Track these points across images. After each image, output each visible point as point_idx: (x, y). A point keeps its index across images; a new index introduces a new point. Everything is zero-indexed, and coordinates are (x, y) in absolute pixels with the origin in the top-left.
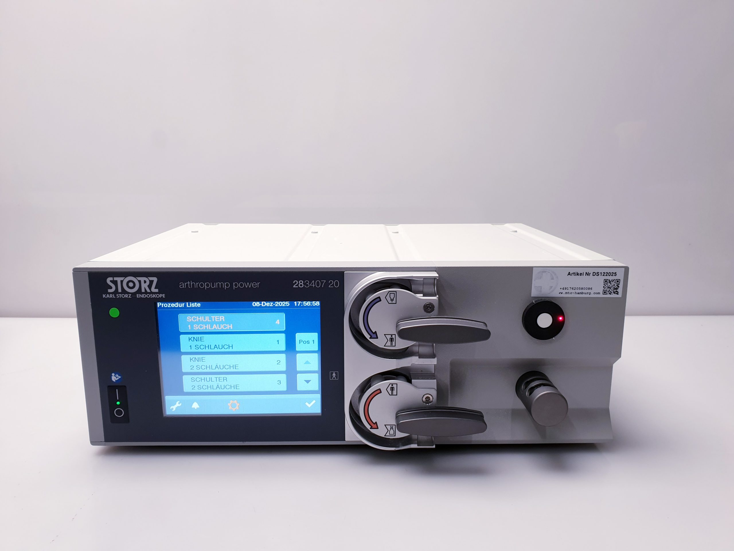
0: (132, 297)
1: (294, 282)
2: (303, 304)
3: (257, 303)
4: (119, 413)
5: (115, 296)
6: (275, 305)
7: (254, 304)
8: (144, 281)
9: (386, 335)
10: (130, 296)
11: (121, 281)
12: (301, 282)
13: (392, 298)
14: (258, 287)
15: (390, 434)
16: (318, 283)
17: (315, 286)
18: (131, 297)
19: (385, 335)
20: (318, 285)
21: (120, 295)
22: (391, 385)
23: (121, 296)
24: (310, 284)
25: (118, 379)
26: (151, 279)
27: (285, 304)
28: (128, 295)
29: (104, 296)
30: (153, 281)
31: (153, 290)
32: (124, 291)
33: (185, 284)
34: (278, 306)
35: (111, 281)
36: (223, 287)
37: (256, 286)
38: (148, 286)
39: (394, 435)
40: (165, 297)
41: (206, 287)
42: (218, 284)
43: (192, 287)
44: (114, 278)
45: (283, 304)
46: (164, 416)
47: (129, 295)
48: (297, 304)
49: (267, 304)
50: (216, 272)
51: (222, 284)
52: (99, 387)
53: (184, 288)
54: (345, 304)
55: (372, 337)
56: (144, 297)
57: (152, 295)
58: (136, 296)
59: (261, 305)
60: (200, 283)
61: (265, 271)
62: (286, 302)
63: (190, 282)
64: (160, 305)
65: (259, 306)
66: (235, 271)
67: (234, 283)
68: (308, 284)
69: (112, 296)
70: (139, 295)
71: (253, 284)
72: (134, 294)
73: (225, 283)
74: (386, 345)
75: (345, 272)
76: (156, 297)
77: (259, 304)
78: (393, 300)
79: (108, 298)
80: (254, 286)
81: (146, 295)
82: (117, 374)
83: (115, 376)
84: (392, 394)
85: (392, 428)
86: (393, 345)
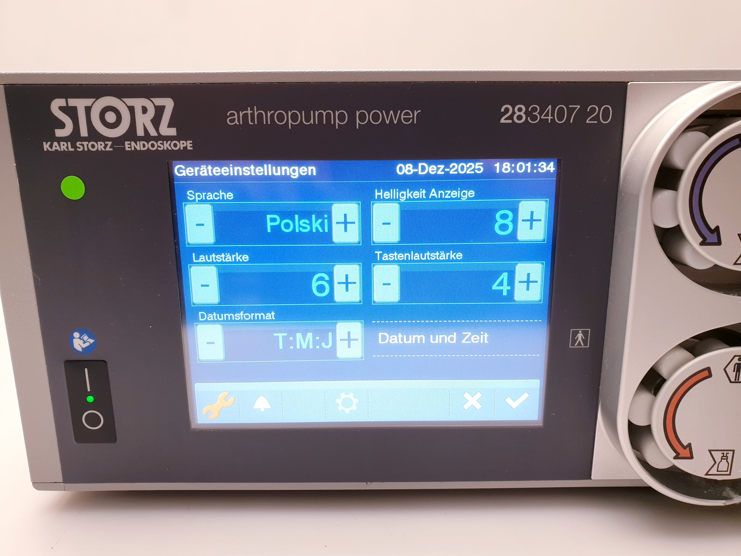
0: (113, 148)
1: (503, 110)
2: (514, 168)
3: (407, 165)
5: (74, 146)
6: (449, 171)
7: (401, 169)
8: (142, 106)
11: (86, 107)
12: (520, 110)
14: (415, 123)
15: (718, 471)
16: (561, 110)
17: (553, 120)
18: (111, 149)
19: (739, 235)
20: (560, 118)
21: (83, 143)
22: (737, 358)
23: (87, 145)
24: (540, 114)
25: (87, 344)
26: (159, 101)
27: (474, 169)
28: (103, 145)
29: (46, 146)
30: (165, 106)
31: (166, 130)
32: (94, 135)
33: (241, 115)
34: (456, 173)
35: (61, 108)
36: (332, 123)
37: (411, 118)
38: (151, 120)
39: (728, 473)
40: (192, 148)
41: (290, 121)
42: (321, 115)
43: (256, 123)
44: (69, 100)
45: (468, 168)
46: (193, 426)
47: (106, 143)
48: (502, 167)
49: (430, 169)
50: (316, 82)
51: (328, 115)
52: (46, 364)
53: (238, 123)
54: (623, 164)
55: (706, 242)
56: (141, 150)
57: (161, 143)
58: (123, 146)
59: (416, 170)
60: (276, 112)
61: (434, 81)
62: (475, 165)
63: (252, 109)
64: (181, 171)
65: (411, 173)
66: (363, 79)
67: (357, 111)
68: (536, 113)
69: (66, 147)
70: (131, 143)
71: (403, 116)
72: (118, 141)
73: (336, 111)
74: (738, 262)
75: (631, 84)
76: (172, 148)
77: (411, 169)
79: (56, 150)
80: (406, 120)
81: (148, 144)
82: (85, 335)
83: (81, 338)
84: (737, 381)
85: (726, 458)
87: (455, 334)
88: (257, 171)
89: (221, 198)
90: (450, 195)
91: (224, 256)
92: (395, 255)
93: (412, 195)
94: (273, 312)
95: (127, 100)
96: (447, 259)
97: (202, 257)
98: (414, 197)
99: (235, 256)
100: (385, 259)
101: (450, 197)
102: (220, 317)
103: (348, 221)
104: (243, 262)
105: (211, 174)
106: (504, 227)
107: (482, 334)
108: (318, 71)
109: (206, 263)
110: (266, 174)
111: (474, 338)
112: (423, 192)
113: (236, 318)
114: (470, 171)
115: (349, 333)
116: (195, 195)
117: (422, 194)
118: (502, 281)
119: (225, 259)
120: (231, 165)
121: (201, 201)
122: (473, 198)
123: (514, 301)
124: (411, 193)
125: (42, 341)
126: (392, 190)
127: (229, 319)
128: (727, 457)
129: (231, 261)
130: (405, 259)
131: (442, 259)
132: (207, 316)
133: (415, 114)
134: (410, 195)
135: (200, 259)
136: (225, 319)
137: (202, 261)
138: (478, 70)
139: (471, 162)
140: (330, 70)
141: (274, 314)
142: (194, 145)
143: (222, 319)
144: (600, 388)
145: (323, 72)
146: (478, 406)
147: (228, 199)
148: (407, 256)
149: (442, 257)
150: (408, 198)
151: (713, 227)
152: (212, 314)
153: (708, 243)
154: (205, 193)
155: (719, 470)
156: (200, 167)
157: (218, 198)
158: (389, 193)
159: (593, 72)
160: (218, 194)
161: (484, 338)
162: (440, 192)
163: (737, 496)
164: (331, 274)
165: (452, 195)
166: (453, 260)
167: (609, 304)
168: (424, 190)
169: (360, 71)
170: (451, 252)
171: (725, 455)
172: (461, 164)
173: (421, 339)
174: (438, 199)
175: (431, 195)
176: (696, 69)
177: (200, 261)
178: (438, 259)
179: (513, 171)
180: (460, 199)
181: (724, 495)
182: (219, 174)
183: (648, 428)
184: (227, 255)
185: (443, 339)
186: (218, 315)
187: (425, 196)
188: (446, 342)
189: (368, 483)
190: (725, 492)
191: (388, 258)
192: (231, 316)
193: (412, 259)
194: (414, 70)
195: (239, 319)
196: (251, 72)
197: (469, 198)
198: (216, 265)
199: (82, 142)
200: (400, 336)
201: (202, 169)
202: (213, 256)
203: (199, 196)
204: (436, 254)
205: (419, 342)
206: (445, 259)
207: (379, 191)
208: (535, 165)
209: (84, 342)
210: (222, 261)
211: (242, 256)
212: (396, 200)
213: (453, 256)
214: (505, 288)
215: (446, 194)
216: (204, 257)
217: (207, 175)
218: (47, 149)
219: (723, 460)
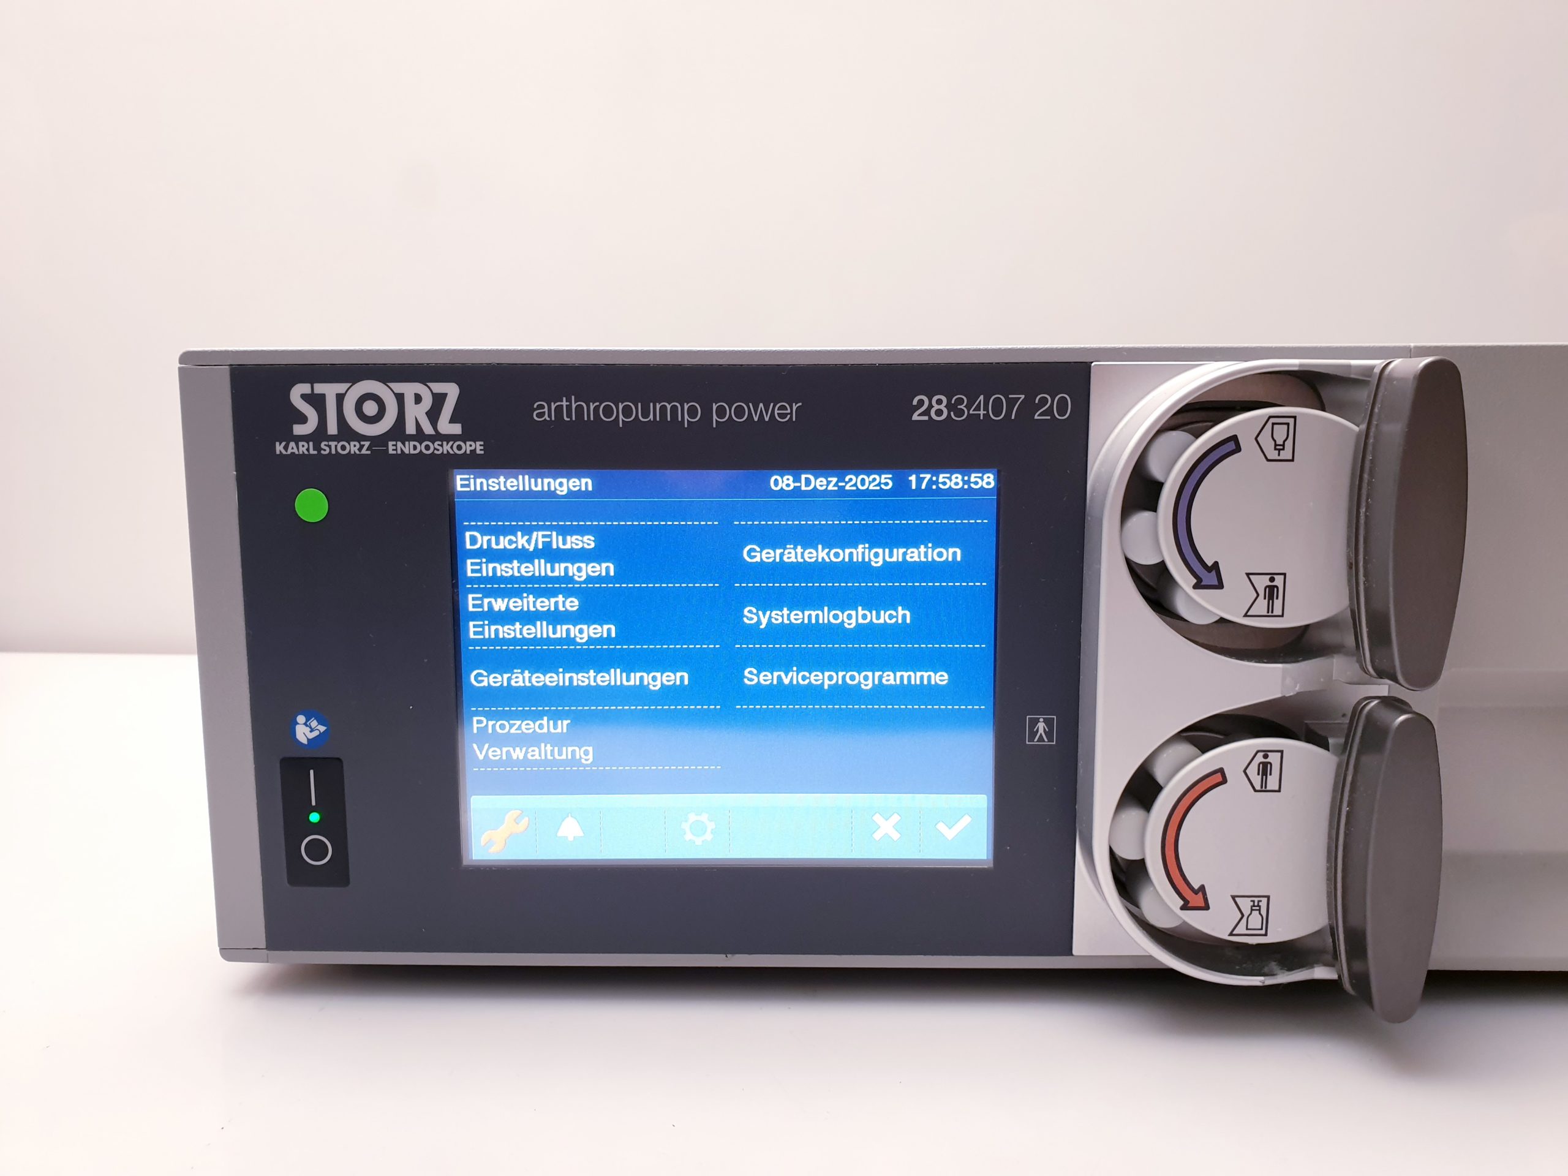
0: (372, 451)
1: (915, 402)
2: (937, 483)
3: (785, 477)
4: (317, 850)
5: (317, 447)
6: (845, 486)
7: (776, 482)
8: (415, 394)
9: (1251, 576)
10: (367, 450)
11: (337, 395)
12: (939, 402)
13: (1280, 442)
14: (794, 419)
15: (1247, 929)
16: (998, 404)
17: (987, 416)
18: (369, 452)
19: (1248, 575)
20: (997, 412)
21: (330, 443)
22: (1260, 755)
23: (336, 446)
24: (968, 407)
25: (316, 733)
26: (438, 387)
27: (879, 484)
28: (358, 446)
29: (279, 447)
30: (447, 394)
31: (446, 426)
32: (346, 433)
33: (553, 407)
34: (854, 488)
35: (304, 397)
36: (680, 419)
37: (788, 414)
38: (426, 413)
39: (1263, 932)
40: (482, 452)
41: (621, 416)
42: (663, 408)
43: (574, 419)
44: (315, 385)
45: (870, 483)
46: (465, 862)
47: (362, 443)
48: (920, 481)
49: (818, 483)
50: (656, 364)
51: (674, 408)
52: (254, 765)
53: (548, 419)
54: (1090, 477)
55: (1203, 584)
56: (411, 453)
57: (439, 445)
58: (385, 448)
59: (798, 484)
60: (602, 404)
61: (820, 364)
62: (880, 477)
63: (569, 400)
64: (464, 483)
65: (791, 488)
66: (722, 360)
67: (714, 404)
68: (961, 407)
69: (306, 449)
70: (397, 443)
71: (778, 410)
72: (379, 441)
73: (685, 404)
74: (1250, 611)
75: (1095, 365)
76: (454, 452)
77: (791, 482)
78: (1281, 447)
79: (293, 453)
80: (781, 416)
81: (421, 445)
82: (313, 720)
83: (308, 723)
84: (1264, 789)
85: (1258, 908)
86: (1274, 614)
88: (572, 484)
95: (393, 386)
105: (503, 489)
108: (661, 350)
110: (585, 489)
114: (875, 486)
125: (250, 728)
128: (1260, 906)
133: (795, 408)
138: (881, 347)
139: (875, 474)
140: (676, 349)
142: (486, 448)
144: (1076, 807)
145: (668, 351)
146: (895, 836)
151: (1210, 564)
153: (1205, 585)
155: (1249, 927)
156: (490, 479)
163: (1283, 973)
167: (1082, 677)
171: (1256, 904)
172: (861, 477)
176: (1186, 345)
179: (934, 486)
181: (1264, 971)
183: (1142, 863)
189: (728, 955)
190: (1267, 968)
194: (791, 349)
196: (568, 350)
199: (328, 441)
201: (491, 481)
208: (966, 478)
209: (312, 730)
217: (498, 489)
218: (280, 451)
219: (1253, 912)
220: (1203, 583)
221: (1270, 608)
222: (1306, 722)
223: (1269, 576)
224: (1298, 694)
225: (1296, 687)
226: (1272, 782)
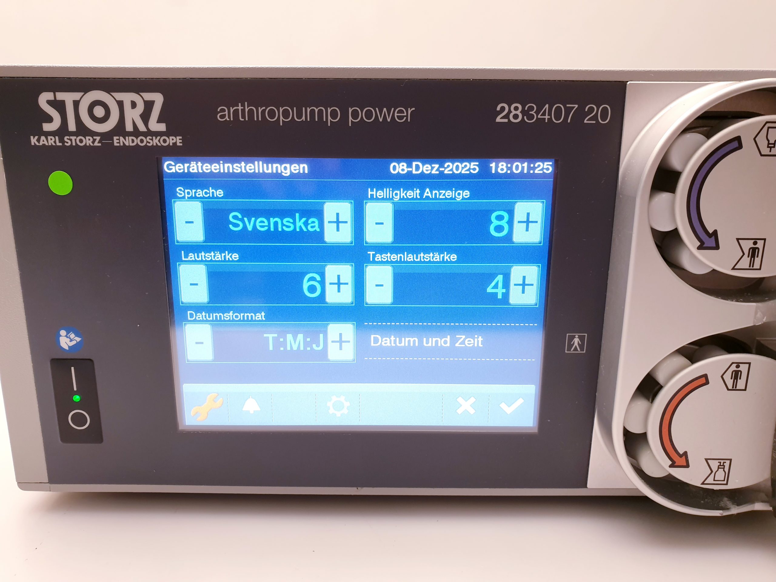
0: (102, 143)
1: (498, 108)
2: (511, 168)
3: (401, 164)
5: (62, 140)
6: (444, 171)
7: (394, 168)
8: (132, 101)
9: (740, 241)
10: (98, 143)
11: (73, 101)
12: (516, 109)
13: (771, 141)
14: (409, 121)
15: (714, 480)
16: (558, 110)
17: (550, 120)
18: (100, 144)
19: (738, 240)
20: (558, 117)
21: (71, 137)
22: (734, 365)
23: (76, 140)
24: (537, 113)
25: (74, 343)
26: (149, 96)
27: (470, 169)
28: (91, 140)
29: (33, 140)
30: (154, 101)
31: (155, 126)
32: (82, 130)
33: (232, 110)
34: (451, 172)
35: (49, 102)
36: (325, 120)
37: (404, 116)
38: (140, 115)
40: (181, 144)
41: (281, 117)
42: (312, 112)
43: (247, 119)
44: (57, 93)
45: (463, 168)
46: (181, 428)
47: (95, 138)
48: (498, 167)
49: (425, 169)
50: (308, 78)
51: (320, 112)
52: (31, 362)
53: (228, 119)
54: (621, 165)
56: (130, 145)
57: (150, 139)
58: (111, 141)
59: (410, 169)
60: (267, 108)
61: (428, 78)
62: (470, 164)
63: (243, 105)
64: (170, 167)
65: (405, 172)
66: (356, 76)
67: (350, 108)
68: (532, 113)
69: (54, 142)
70: (119, 138)
71: (397, 113)
72: (107, 136)
73: (329, 108)
74: (736, 266)
75: (630, 83)
76: (161, 144)
77: (405, 167)
78: (773, 146)
79: (44, 145)
80: (400, 118)
81: (137, 139)
82: (72, 333)
83: (68, 336)
84: (734, 388)
85: (723, 467)
86: (754, 268)
87: (449, 337)
88: (248, 168)
89: (211, 196)
90: (444, 195)
91: (214, 254)
92: (388, 256)
93: (406, 194)
94: (263, 312)
95: (115, 95)
96: (441, 260)
97: (192, 255)
98: (408, 197)
99: (225, 254)
100: (378, 260)
101: (444, 197)
102: (209, 317)
103: (340, 220)
104: (233, 261)
105: (201, 171)
106: (499, 229)
107: (476, 338)
108: (310, 67)
109: (196, 261)
110: (257, 171)
111: (468, 341)
112: (417, 192)
113: (225, 318)
114: (466, 171)
115: (341, 335)
116: (184, 192)
117: (416, 193)
118: (497, 283)
119: (214, 258)
120: (221, 162)
121: (191, 198)
122: (468, 199)
123: (509, 304)
124: (405, 192)
125: (28, 338)
126: (385, 189)
127: (219, 319)
128: (724, 466)
129: (221, 259)
130: (399, 260)
131: (436, 260)
132: (196, 316)
133: (409, 112)
134: (404, 194)
135: (189, 257)
136: (214, 319)
137: (191, 259)
138: (474, 67)
139: (466, 162)
140: (322, 66)
141: (264, 314)
142: (183, 141)
143: (211, 319)
144: (596, 394)
145: (316, 68)
146: (472, 411)
147: (218, 197)
148: (401, 257)
149: (436, 259)
150: (402, 197)
151: (711, 231)
152: (201, 313)
153: (706, 247)
154: (195, 190)
155: (716, 479)
156: (190, 164)
157: (208, 195)
158: (382, 192)
159: (592, 71)
160: (208, 192)
161: (478, 341)
162: (434, 192)
163: (735, 507)
164: (322, 275)
165: (446, 195)
166: (447, 262)
167: (607, 308)
168: (418, 190)
169: (353, 68)
170: (445, 253)
171: (722, 464)
172: (456, 164)
173: (414, 341)
174: (432, 199)
175: (426, 194)
176: (697, 69)
177: (189, 259)
178: (432, 260)
179: (509, 172)
180: (455, 199)
181: (721, 505)
182: (209, 171)
183: (644, 436)
184: (216, 254)
185: (437, 342)
186: (207, 314)
187: (419, 196)
188: (439, 345)
189: (358, 488)
190: (723, 503)
191: (381, 259)
192: (220, 316)
193: (406, 260)
194: (408, 67)
195: (228, 319)
196: (242, 68)
197: (463, 199)
198: (205, 264)
199: (69, 136)
200: (393, 338)
201: (191, 165)
202: (202, 254)
203: (188, 193)
204: (430, 255)
205: (412, 345)
206: (439, 260)
207: (372, 190)
208: (532, 165)
209: (71, 340)
210: (211, 259)
211: (232, 255)
212: (390, 199)
213: (447, 258)
214: (500, 291)
215: (440, 194)
216: (193, 255)
217: (197, 171)
218: (34, 143)
219: (719, 469)
220: (705, 246)
221: (752, 263)
222: (757, 338)
223: (754, 241)
224: (764, 323)
225: (764, 319)
226: (741, 384)
